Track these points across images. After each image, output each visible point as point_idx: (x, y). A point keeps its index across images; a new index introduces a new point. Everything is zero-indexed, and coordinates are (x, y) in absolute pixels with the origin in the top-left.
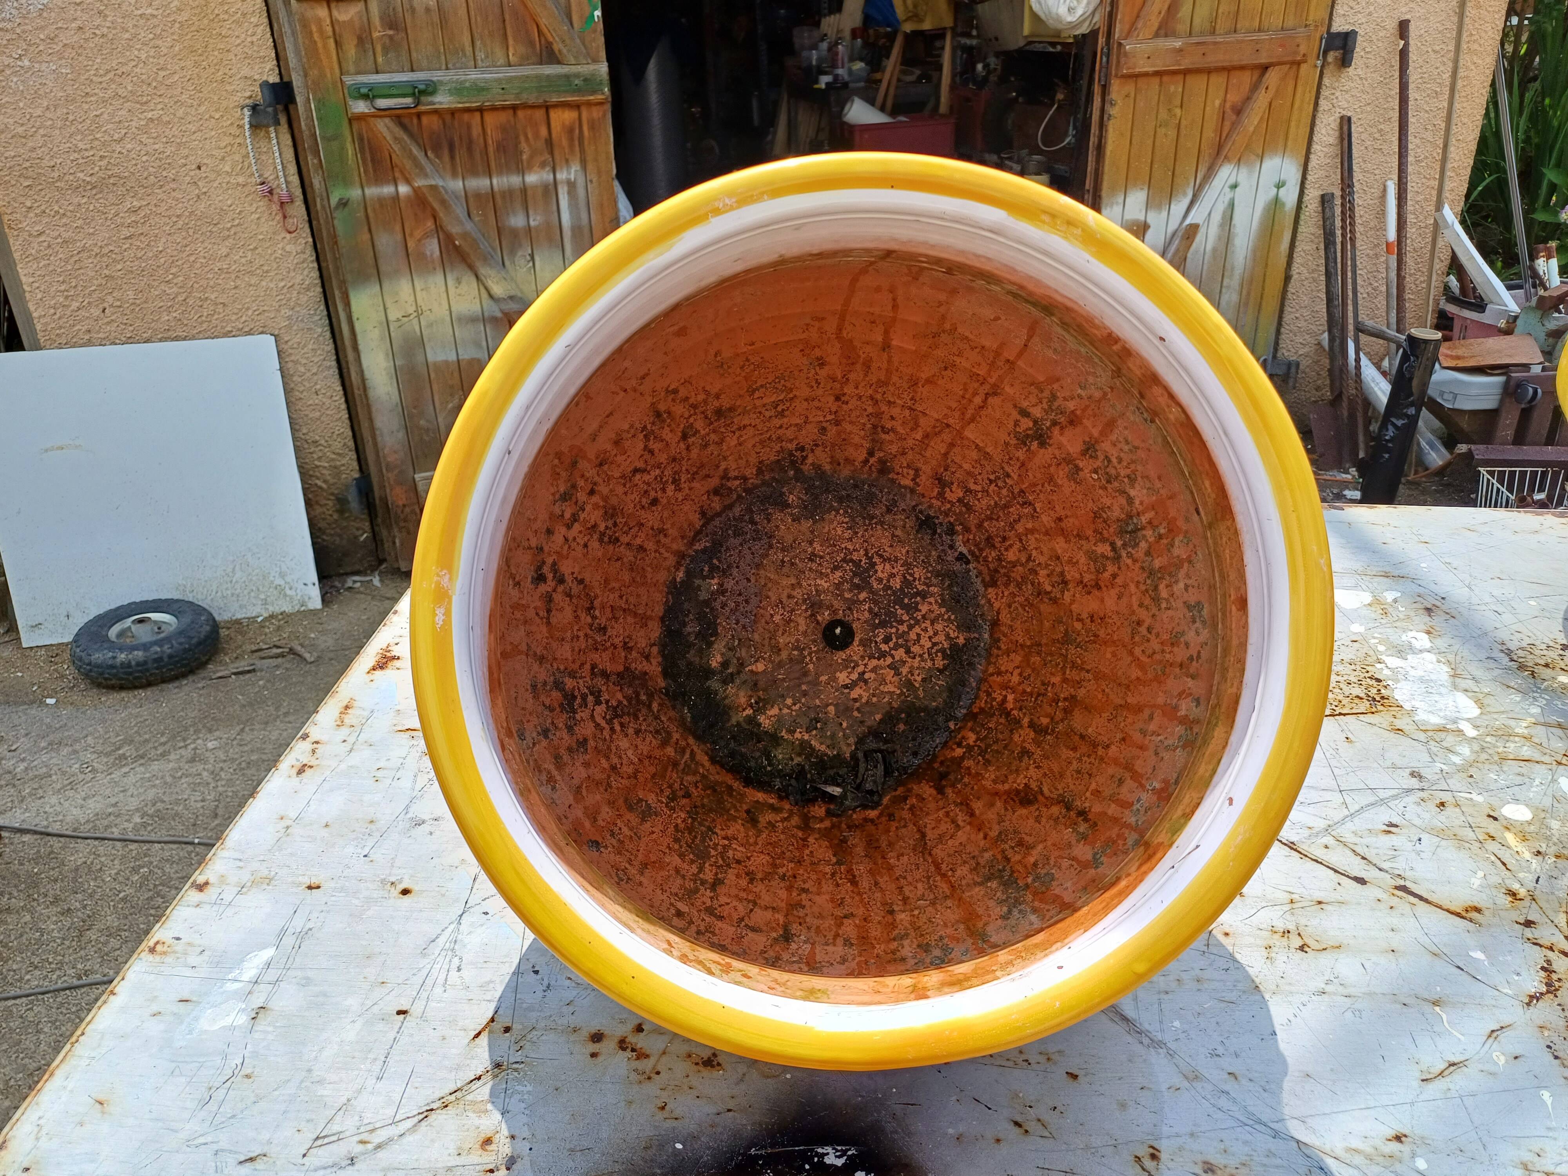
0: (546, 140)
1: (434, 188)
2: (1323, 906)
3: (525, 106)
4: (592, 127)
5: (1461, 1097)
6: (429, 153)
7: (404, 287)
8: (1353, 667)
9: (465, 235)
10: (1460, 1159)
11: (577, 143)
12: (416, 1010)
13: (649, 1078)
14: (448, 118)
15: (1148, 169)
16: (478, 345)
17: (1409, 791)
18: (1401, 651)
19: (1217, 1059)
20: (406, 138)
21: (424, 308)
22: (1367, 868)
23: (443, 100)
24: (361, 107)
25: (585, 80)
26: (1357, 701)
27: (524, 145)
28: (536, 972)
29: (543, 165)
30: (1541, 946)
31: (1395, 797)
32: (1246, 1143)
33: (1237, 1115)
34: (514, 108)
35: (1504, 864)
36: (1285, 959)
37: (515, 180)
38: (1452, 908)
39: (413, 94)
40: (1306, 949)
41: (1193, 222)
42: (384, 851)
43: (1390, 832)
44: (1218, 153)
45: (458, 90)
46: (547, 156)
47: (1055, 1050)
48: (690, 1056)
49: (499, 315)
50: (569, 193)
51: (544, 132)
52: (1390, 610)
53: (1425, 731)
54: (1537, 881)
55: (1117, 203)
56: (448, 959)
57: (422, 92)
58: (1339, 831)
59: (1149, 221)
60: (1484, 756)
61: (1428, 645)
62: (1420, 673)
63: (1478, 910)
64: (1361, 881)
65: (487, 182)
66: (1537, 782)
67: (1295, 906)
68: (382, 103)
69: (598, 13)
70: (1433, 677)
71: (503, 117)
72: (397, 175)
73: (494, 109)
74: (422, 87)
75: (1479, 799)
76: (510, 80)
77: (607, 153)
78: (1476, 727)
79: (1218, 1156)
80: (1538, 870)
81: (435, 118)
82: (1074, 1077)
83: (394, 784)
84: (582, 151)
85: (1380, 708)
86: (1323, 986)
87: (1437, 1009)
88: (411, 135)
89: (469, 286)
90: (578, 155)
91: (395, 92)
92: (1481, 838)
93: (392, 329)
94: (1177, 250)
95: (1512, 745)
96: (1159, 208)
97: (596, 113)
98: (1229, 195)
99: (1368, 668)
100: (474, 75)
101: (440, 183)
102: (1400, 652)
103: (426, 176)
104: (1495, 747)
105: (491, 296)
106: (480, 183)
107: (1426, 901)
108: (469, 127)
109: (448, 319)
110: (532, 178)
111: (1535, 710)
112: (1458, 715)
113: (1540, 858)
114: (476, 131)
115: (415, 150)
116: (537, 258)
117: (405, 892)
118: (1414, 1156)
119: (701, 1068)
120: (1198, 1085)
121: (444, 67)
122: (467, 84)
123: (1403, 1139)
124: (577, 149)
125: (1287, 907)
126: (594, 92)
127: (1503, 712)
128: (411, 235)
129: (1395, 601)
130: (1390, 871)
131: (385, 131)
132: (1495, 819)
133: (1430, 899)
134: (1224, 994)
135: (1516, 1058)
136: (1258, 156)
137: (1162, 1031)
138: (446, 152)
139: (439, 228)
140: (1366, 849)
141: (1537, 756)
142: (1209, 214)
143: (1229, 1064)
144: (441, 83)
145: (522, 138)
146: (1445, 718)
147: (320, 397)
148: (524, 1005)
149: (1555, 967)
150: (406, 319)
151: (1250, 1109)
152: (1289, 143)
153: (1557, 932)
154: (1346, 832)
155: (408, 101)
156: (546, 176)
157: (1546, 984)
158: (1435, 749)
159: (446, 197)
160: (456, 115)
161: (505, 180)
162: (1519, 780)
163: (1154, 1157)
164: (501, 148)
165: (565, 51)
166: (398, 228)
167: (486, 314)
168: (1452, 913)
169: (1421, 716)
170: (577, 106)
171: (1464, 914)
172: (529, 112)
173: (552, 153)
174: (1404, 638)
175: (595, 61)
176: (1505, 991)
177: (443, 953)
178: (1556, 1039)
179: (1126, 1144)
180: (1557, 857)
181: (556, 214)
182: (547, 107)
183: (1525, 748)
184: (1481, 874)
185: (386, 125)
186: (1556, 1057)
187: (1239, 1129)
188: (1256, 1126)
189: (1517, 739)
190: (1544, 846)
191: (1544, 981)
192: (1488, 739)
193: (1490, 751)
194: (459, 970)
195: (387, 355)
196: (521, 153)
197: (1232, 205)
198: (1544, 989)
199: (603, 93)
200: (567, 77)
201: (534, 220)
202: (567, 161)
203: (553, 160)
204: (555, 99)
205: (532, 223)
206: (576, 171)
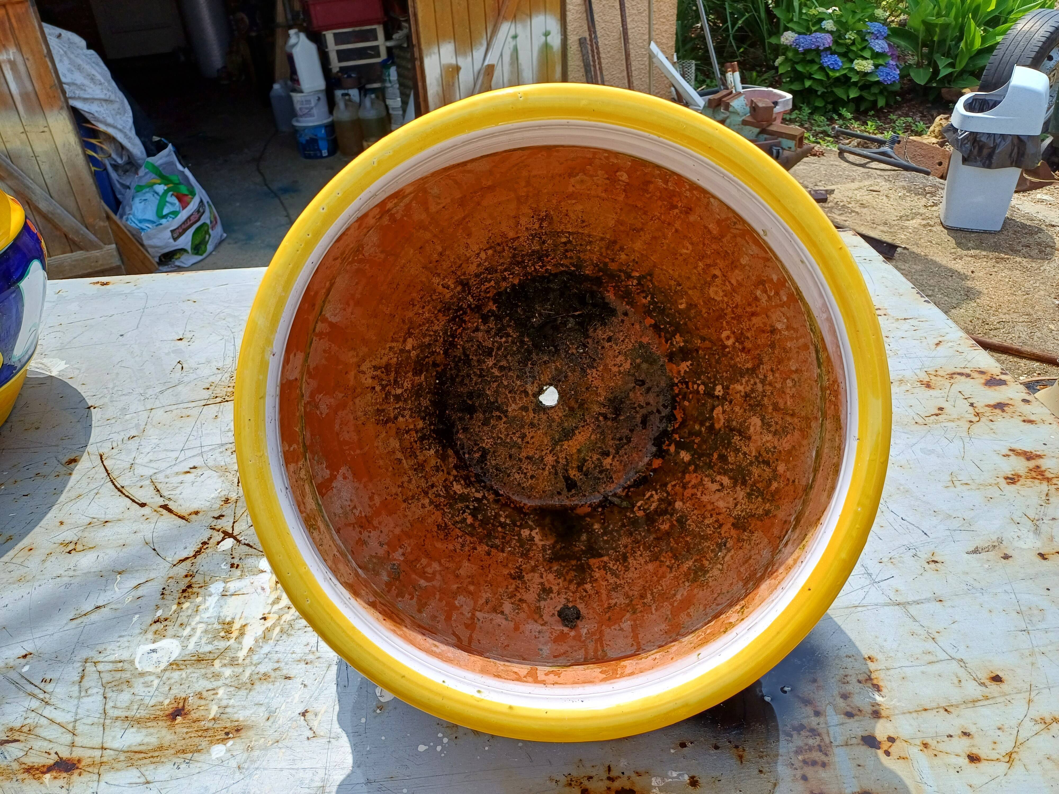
2: (106, 524)
4: (19, 19)
5: (85, 626)
11: (9, 33)
15: (451, 28)
22: (154, 496)
30: (214, 529)
31: (211, 450)
36: (54, 560)
38: (182, 514)
40: (73, 552)
41: (491, 63)
43: (188, 472)
44: (499, 14)
50: (12, 69)
55: (434, 53)
58: (158, 476)
59: (459, 64)
63: (197, 513)
64: (143, 505)
67: (89, 526)
77: (36, 38)
84: (15, 38)
86: (62, 572)
87: (119, 576)
90: (13, 42)
94: (483, 83)
96: (465, 54)
98: (513, 43)
107: (171, 512)
118: (25, 664)
123: (28, 656)
124: (10, 36)
125: (83, 528)
130: (167, 496)
133: (175, 510)
135: (139, 598)
136: (527, 15)
140: (164, 485)
142: (501, 55)
149: (211, 541)
152: (547, 5)
153: (231, 519)
154: (162, 476)
157: (196, 552)
168: (179, 517)
171: (186, 516)
176: (169, 559)
178: (171, 584)
181: (5, 85)
184: (219, 490)
186: (162, 594)
197: (516, 50)
198: (192, 555)
202: (4, 47)
206: (13, 53)
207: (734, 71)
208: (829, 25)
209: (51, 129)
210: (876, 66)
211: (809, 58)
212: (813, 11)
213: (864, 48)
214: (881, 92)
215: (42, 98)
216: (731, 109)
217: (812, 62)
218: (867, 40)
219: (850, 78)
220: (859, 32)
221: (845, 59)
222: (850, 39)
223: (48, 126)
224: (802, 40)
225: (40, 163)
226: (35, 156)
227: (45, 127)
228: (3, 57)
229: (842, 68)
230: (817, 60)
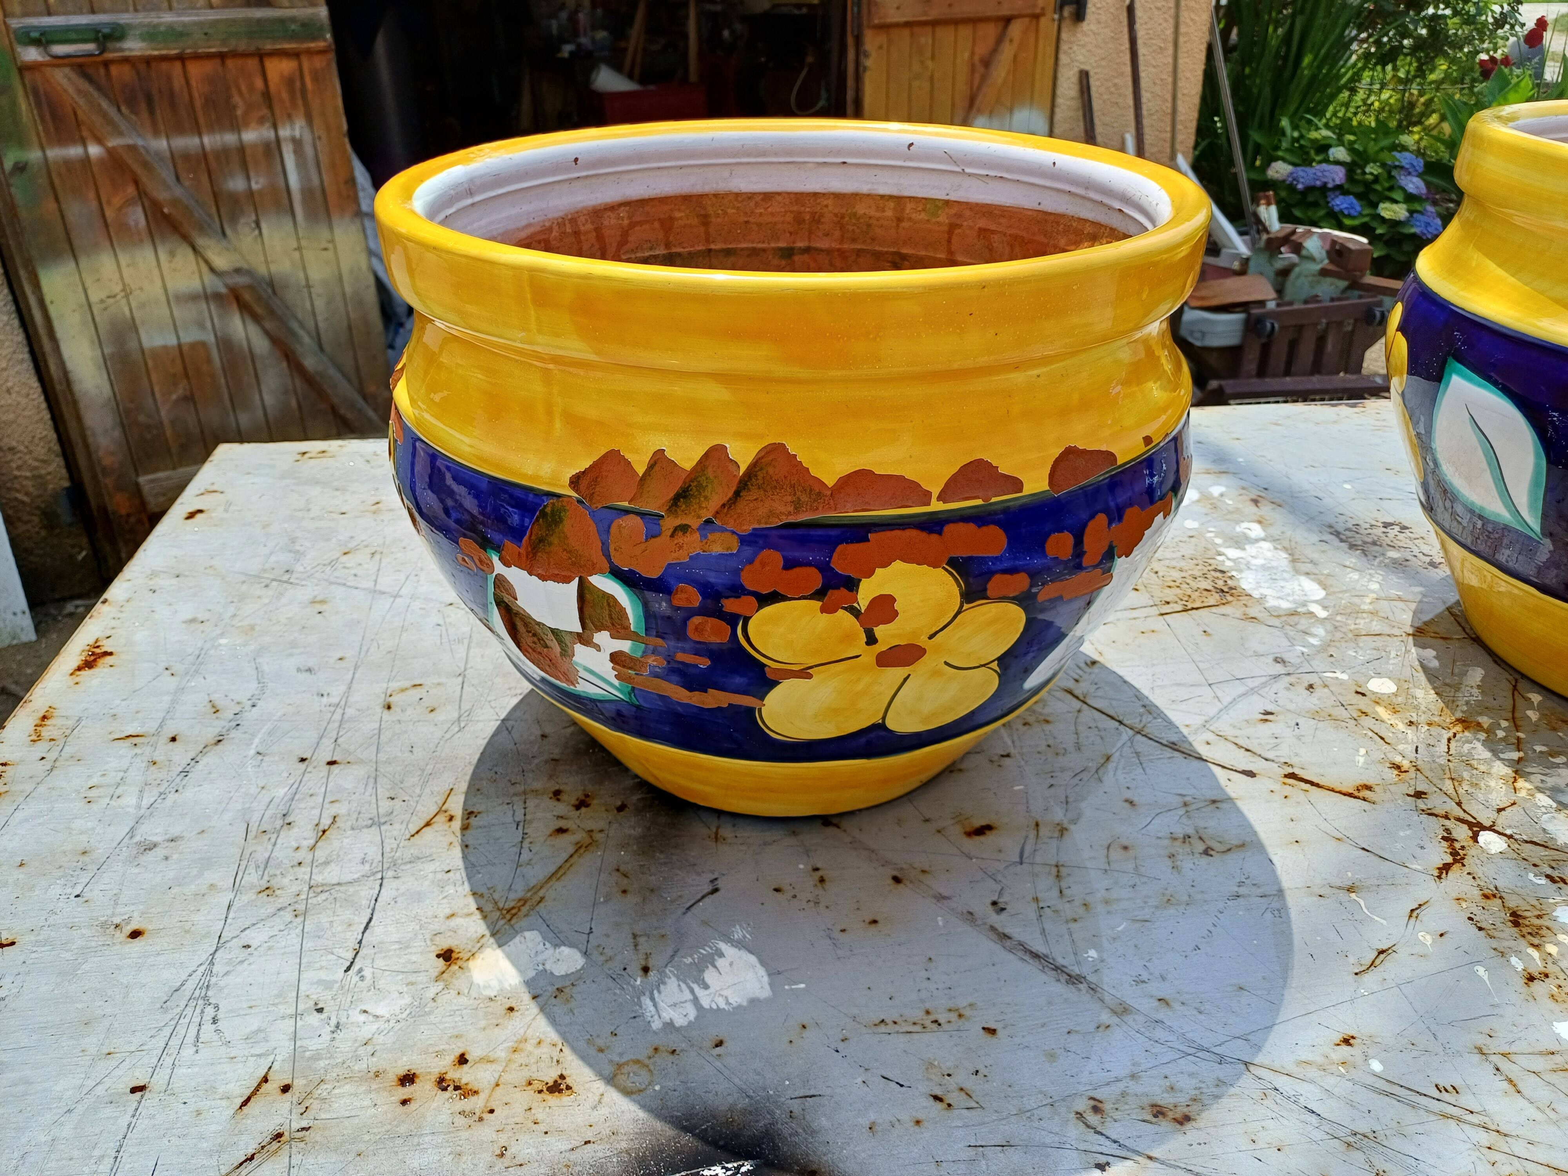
0: (263, 94)
1: (132, 148)
2: (1218, 805)
3: (235, 54)
4: (316, 78)
5: (1398, 986)
6: (124, 109)
7: (105, 263)
8: (1195, 562)
9: (175, 202)
10: (1415, 1053)
11: (298, 95)
12: (158, 1081)
13: (481, 1119)
14: (142, 68)
16: (201, 325)
17: (1276, 677)
18: (1239, 542)
19: (1144, 985)
20: (91, 90)
21: (133, 287)
22: (1253, 759)
23: (134, 46)
24: (32, 54)
25: (303, 25)
26: (1205, 593)
27: (237, 99)
28: (320, 1010)
29: (261, 121)
30: (1436, 816)
31: (1264, 685)
32: (1191, 1075)
33: (1176, 1045)
34: (222, 57)
35: (1382, 738)
36: (1192, 866)
37: (230, 138)
38: (1344, 790)
39: (96, 40)
40: (1212, 853)
42: (103, 887)
43: (1266, 720)
44: (970, 106)
45: (152, 34)
46: (265, 111)
47: (965, 1004)
48: (530, 1084)
49: (223, 290)
50: (295, 152)
51: (259, 83)
52: (1219, 504)
53: (1279, 616)
54: (1417, 751)
56: (198, 1011)
57: (108, 37)
58: (1215, 726)
60: (1338, 635)
61: (1262, 534)
62: (1260, 562)
63: (1369, 788)
64: (1250, 774)
65: (196, 141)
66: (1393, 654)
67: (1189, 809)
68: (59, 49)
70: (1274, 564)
71: (208, 67)
72: (85, 133)
73: (197, 57)
74: (106, 31)
75: (1344, 677)
76: (214, 23)
77: (336, 109)
78: (1325, 608)
79: (1165, 1095)
80: (1415, 740)
81: (126, 69)
82: (992, 1032)
83: (113, 803)
84: (306, 105)
85: (1230, 598)
86: (1236, 889)
87: (1353, 895)
88: (99, 88)
89: (185, 258)
90: (302, 110)
91: (73, 36)
92: (1355, 715)
93: (95, 312)
95: (1362, 622)
97: (319, 62)
99: (1210, 561)
100: (168, 18)
101: (140, 142)
102: (1237, 542)
103: (121, 134)
104: (1346, 625)
105: (212, 270)
106: (188, 142)
107: (1317, 785)
108: (169, 79)
109: (163, 298)
110: (250, 136)
111: (1375, 586)
112: (1305, 598)
113: (1414, 727)
114: (178, 82)
115: (105, 104)
116: (264, 226)
117: (135, 934)
118: (1366, 1058)
119: (546, 1095)
120: (1129, 1019)
121: (131, 8)
122: (162, 29)
123: (1352, 1041)
124: (300, 102)
125: (1182, 811)
126: (314, 39)
127: (1346, 591)
128: (109, 203)
129: (1222, 495)
130: (1277, 760)
131: (65, 82)
132: (1363, 695)
133: (1321, 783)
134: (1136, 913)
135: (1441, 935)
136: (1008, 108)
137: (1079, 963)
138: (143, 106)
139: (142, 194)
140: (1247, 741)
141: (1388, 631)
143: (1157, 989)
144: (130, 26)
145: (234, 92)
146: (1294, 602)
147: (14, 396)
148: (308, 1054)
149: (1455, 835)
150: (111, 301)
151: (1189, 1036)
152: (1035, 97)
153: (1447, 799)
154: (1223, 725)
155: (90, 47)
156: (267, 133)
157: (1451, 854)
158: (1292, 634)
159: (148, 158)
160: (153, 65)
161: (218, 138)
162: (1376, 654)
163: (1096, 1110)
164: (210, 102)
166: (92, 195)
167: (209, 291)
168: (1345, 794)
169: (1271, 603)
170: (296, 55)
171: (1356, 793)
172: (240, 62)
173: (270, 107)
174: (1238, 529)
175: (313, 4)
176: (1414, 867)
177: (192, 1003)
178: (1475, 910)
179: (1063, 1100)
180: (1429, 724)
181: (281, 176)
182: (261, 56)
183: (1374, 623)
184: (1362, 751)
185: (66, 76)
186: (1480, 929)
187: (1182, 1061)
188: (1199, 1054)
189: (1365, 615)
190: (1414, 715)
191: (1449, 851)
192: (1339, 618)
193: (1344, 630)
194: (215, 1021)
195: (92, 342)
196: (235, 107)
198: (1449, 859)
199: (325, 40)
200: (282, 21)
201: (257, 183)
202: (289, 116)
203: (273, 115)
204: (269, 46)
205: (254, 186)
206: (301, 127)
207: (1268, 204)
208: (1339, 153)
209: (338, 245)
210: (1412, 214)
211: (1310, 198)
212: (1313, 134)
213: (1391, 188)
215: (330, 198)
217: (1316, 204)
218: (1395, 177)
219: (1374, 229)
220: (1383, 166)
221: (1365, 202)
222: (1371, 173)
223: (332, 241)
224: (1302, 174)
225: (314, 296)
226: (308, 286)
227: (329, 242)
228: (285, 132)
229: (1361, 215)
230: (1322, 202)
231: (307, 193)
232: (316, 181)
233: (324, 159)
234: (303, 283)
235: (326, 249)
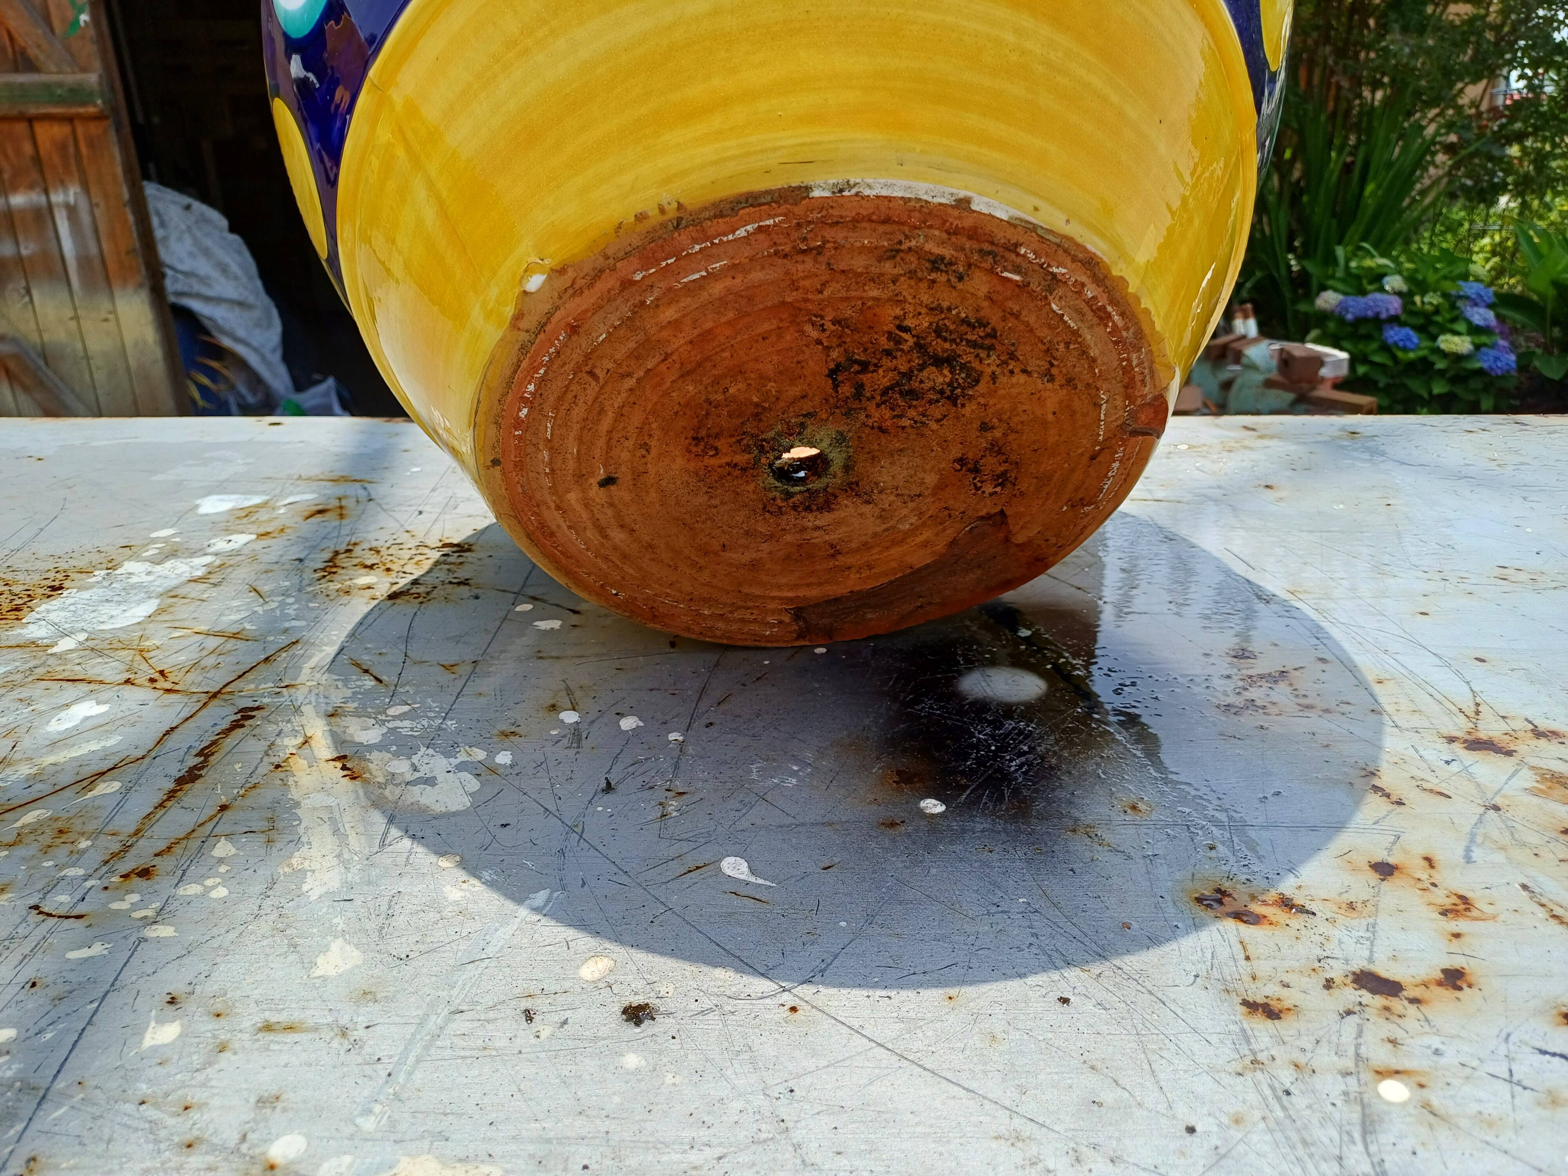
0: (33, 158)
4: (91, 145)
11: (72, 161)
18: (177, 555)
25: (71, 90)
27: (3, 163)
29: (31, 187)
46: (35, 175)
50: (70, 219)
51: (28, 148)
69: (84, 18)
77: (115, 175)
84: (81, 170)
90: (77, 176)
97: (95, 129)
99: (76, 576)
102: (171, 556)
110: (18, 200)
116: (35, 293)
124: (74, 168)
126: (83, 104)
156: (37, 198)
165: (42, 57)
170: (70, 119)
173: (42, 172)
175: (84, 70)
181: (54, 242)
182: (31, 121)
183: (112, 664)
189: (123, 653)
192: (75, 654)
199: (95, 105)
200: (47, 86)
201: (26, 248)
202: (62, 182)
203: (44, 180)
204: (33, 110)
205: (24, 252)
206: (75, 193)
207: (1246, 317)
208: (1394, 282)
209: (120, 316)
210: (1477, 347)
211: (1363, 330)
212: (1368, 263)
213: (1454, 320)
214: (1486, 389)
215: (112, 266)
216: (1244, 361)
217: (1368, 337)
218: (1458, 308)
219: (1433, 364)
220: (1445, 295)
221: (1423, 336)
222: (1431, 303)
223: (114, 312)
224: (1352, 303)
225: (93, 368)
226: (87, 358)
227: (110, 312)
228: (57, 198)
229: (1418, 348)
230: (1376, 334)
231: (84, 261)
232: (94, 250)
233: (102, 227)
234: (81, 353)
235: (106, 320)
